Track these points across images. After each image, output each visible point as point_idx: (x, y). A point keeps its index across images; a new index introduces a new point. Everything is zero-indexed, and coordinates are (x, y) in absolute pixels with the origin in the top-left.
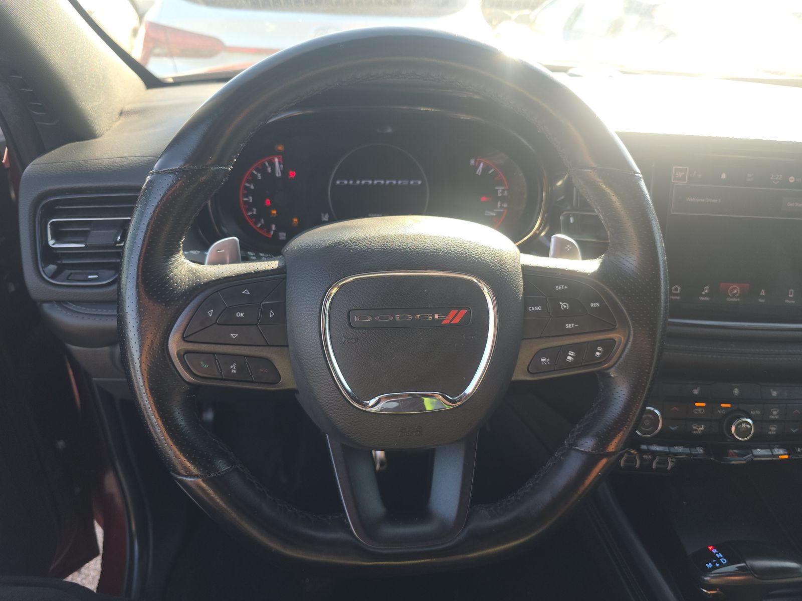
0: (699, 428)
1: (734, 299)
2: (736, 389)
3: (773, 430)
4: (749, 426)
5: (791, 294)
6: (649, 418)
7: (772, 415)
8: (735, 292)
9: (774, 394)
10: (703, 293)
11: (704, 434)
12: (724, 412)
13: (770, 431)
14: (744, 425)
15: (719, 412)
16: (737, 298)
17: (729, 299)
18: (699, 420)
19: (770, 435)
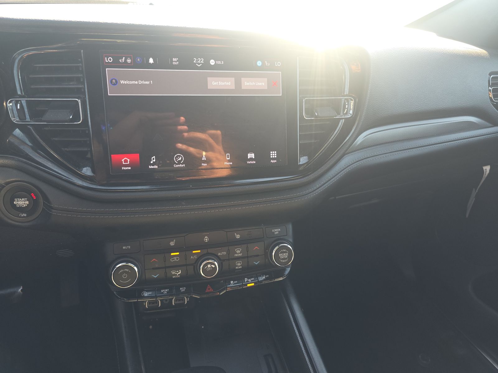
0: (177, 273)
1: (180, 165)
2: (206, 237)
3: (239, 265)
4: (214, 266)
5: (228, 158)
6: (126, 272)
7: (236, 253)
8: (180, 159)
9: (238, 236)
10: (152, 162)
11: (182, 277)
12: (195, 257)
13: (237, 266)
14: (209, 266)
15: (192, 257)
16: (182, 164)
17: (175, 166)
18: (176, 267)
19: (237, 269)
